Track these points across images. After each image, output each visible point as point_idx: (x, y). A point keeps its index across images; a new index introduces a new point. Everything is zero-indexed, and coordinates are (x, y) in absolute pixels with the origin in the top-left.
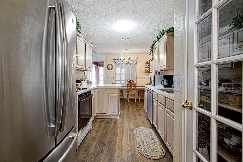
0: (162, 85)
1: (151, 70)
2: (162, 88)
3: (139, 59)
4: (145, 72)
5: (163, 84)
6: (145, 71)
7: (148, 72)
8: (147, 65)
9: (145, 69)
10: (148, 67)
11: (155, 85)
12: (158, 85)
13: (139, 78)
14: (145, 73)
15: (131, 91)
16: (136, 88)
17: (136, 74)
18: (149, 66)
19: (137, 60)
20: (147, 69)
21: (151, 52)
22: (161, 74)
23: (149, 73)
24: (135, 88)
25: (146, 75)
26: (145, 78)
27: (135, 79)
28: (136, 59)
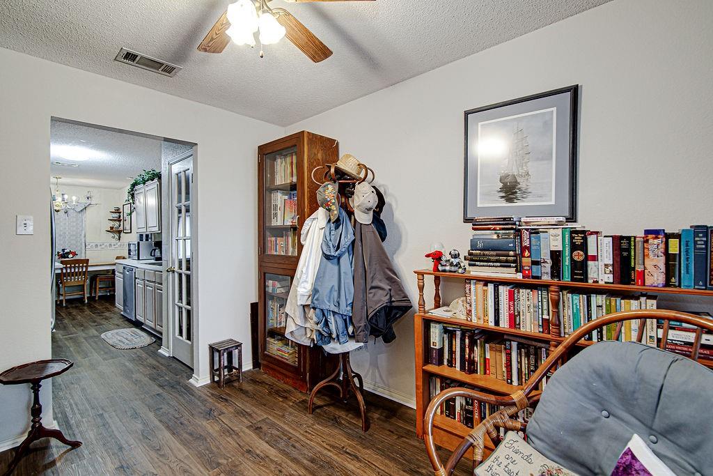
0: (152, 258)
1: (128, 227)
2: (153, 261)
3: (93, 199)
4: (112, 230)
5: (154, 256)
6: (112, 228)
7: (120, 232)
8: (118, 216)
9: (111, 224)
10: (120, 221)
11: (139, 259)
12: (145, 258)
13: (94, 245)
14: (112, 235)
15: (71, 279)
16: (87, 269)
17: (85, 236)
18: (122, 218)
19: (89, 202)
20: (117, 224)
21: (130, 198)
22: (151, 238)
23: (122, 234)
24: (84, 270)
25: (114, 237)
26: (110, 245)
27: (81, 248)
28: (84, 201)
